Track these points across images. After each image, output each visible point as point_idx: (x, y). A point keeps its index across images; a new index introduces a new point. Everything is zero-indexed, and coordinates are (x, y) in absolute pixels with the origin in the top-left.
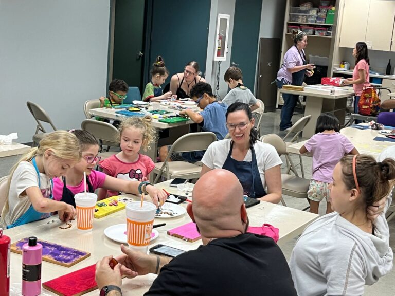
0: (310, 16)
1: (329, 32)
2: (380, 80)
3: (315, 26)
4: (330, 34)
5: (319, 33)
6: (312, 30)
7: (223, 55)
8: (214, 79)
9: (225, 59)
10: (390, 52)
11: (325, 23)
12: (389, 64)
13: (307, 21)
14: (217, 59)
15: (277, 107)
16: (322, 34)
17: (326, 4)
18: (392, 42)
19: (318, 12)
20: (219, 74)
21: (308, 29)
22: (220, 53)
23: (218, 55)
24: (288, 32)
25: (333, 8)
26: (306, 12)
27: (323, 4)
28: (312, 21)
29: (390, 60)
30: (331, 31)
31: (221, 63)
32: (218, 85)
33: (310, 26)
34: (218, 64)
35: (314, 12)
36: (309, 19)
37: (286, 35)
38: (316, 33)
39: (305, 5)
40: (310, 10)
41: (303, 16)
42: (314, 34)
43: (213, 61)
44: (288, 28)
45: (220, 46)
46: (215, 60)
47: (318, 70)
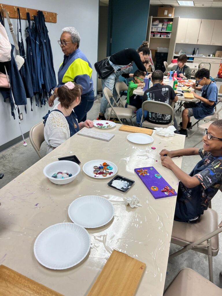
0: (158, 27)
1: (168, 35)
2: (193, 58)
3: (161, 32)
4: (169, 36)
5: (163, 36)
6: (160, 35)
10: (197, 45)
11: (166, 31)
12: (194, 50)
13: (157, 30)
16: (165, 37)
17: (166, 21)
18: (198, 39)
19: (163, 25)
21: (157, 34)
25: (171, 23)
26: (157, 25)
27: (165, 21)
28: (159, 30)
29: (195, 48)
30: (169, 35)
33: (159, 32)
35: (160, 25)
36: (158, 29)
38: (162, 36)
39: (156, 22)
40: (159, 24)
41: (155, 27)
42: (160, 36)
47: (162, 55)
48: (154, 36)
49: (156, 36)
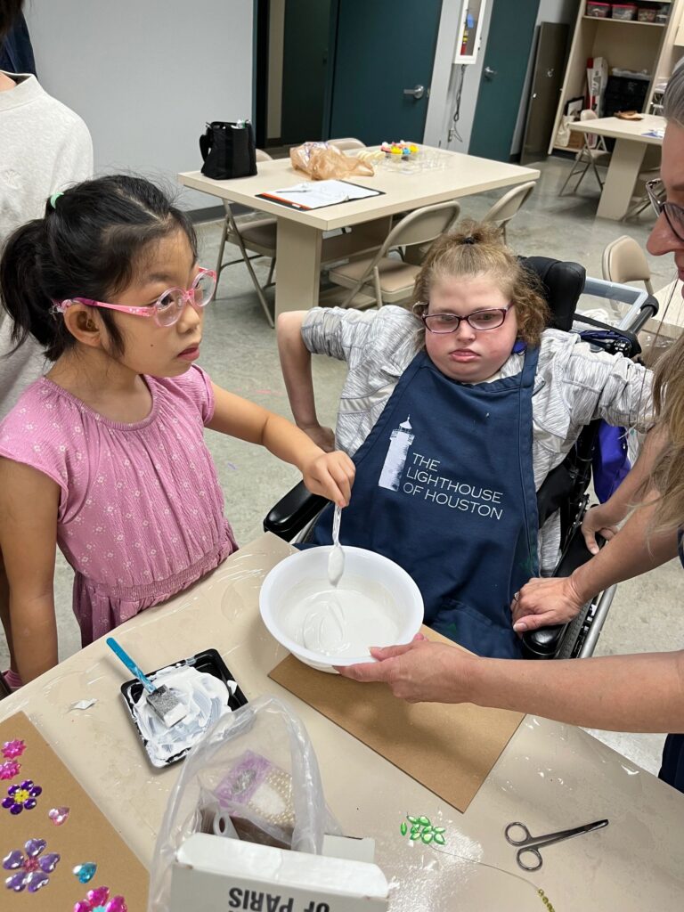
1: (661, 16)
4: (663, 19)
6: (631, 11)
7: (471, 54)
8: (451, 100)
9: (474, 60)
14: (461, 60)
15: (550, 152)
16: (649, 20)
20: (460, 91)
21: (624, 10)
22: (467, 49)
23: (462, 53)
24: (586, 14)
30: (665, 14)
31: (467, 69)
32: (457, 113)
34: (460, 72)
37: (583, 19)
42: (634, 17)
43: (453, 65)
44: (587, 5)
45: (466, 34)
46: (456, 62)
47: (631, 87)
48: (609, 15)
49: (616, 15)
